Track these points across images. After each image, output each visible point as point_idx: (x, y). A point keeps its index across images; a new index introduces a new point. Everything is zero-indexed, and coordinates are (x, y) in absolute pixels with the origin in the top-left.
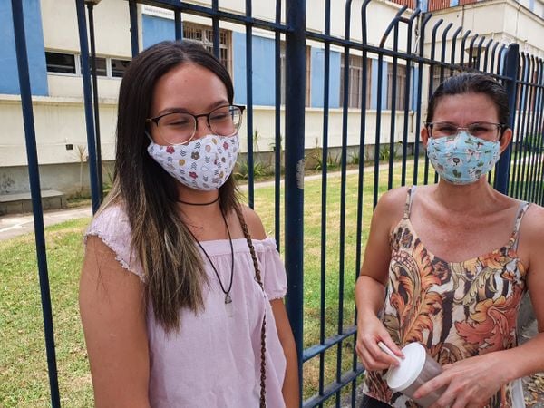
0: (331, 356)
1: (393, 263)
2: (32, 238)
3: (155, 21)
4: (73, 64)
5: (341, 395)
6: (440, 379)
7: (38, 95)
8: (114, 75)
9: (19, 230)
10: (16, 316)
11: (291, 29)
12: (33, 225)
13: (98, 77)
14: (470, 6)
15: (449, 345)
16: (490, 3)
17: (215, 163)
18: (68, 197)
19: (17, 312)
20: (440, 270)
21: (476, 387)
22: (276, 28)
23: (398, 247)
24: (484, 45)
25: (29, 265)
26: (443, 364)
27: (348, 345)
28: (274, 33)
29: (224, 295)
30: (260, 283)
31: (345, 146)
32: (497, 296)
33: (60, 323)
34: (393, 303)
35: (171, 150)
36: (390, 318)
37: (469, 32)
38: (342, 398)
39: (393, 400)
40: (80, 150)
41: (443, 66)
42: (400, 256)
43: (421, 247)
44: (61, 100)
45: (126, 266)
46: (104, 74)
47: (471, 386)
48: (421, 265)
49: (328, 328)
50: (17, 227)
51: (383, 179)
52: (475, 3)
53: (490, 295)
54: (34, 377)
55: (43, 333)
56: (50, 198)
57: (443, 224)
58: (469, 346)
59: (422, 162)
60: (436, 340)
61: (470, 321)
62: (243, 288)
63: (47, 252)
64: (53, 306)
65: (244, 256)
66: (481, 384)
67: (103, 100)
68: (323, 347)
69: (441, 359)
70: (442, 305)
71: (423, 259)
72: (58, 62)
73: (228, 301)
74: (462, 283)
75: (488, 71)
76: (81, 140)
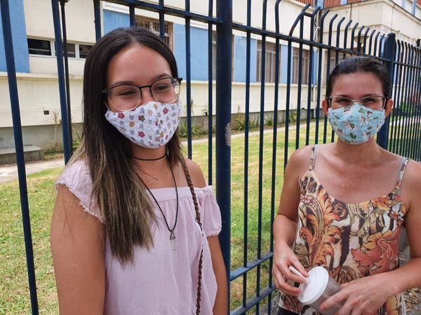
0: (252, 275)
1: (301, 204)
2: (16, 184)
3: (113, 15)
4: (49, 48)
5: (260, 305)
6: (340, 295)
7: (22, 72)
8: (81, 56)
9: (8, 177)
10: (4, 245)
11: (221, 21)
12: (17, 173)
13: (69, 58)
14: (356, 5)
15: (347, 268)
16: (372, 2)
17: (157, 124)
18: (45, 151)
19: (5, 241)
20: (339, 209)
21: (368, 301)
22: (209, 20)
23: (305, 192)
24: (369, 34)
25: (14, 205)
26: (341, 283)
27: (265, 266)
28: (207, 24)
29: (170, 233)
30: (200, 224)
31: (262, 112)
32: (385, 230)
33: (39, 250)
34: (303, 235)
35: (122, 116)
36: (300, 247)
37: (358, 24)
38: (260, 308)
39: (303, 312)
40: (55, 115)
41: (338, 50)
42: (307, 199)
43: (323, 192)
44: (40, 76)
45: (87, 209)
46: (74, 56)
47: (364, 301)
48: (324, 205)
49: (249, 253)
50: (5, 175)
51: (292, 137)
52: (360, 2)
53: (380, 229)
54: (19, 293)
55: (25, 258)
56: (31, 152)
57: (341, 173)
58: (362, 268)
59: (321, 124)
60: (336, 264)
61: (363, 249)
62: (185, 227)
63: (29, 195)
64: (33, 237)
65: (187, 201)
66: (371, 298)
67: (72, 76)
68: (246, 269)
69: (340, 279)
70: (341, 237)
71: (325, 201)
72: (38, 46)
73: (172, 238)
74: (357, 220)
75: (372, 54)
76: (56, 106)
